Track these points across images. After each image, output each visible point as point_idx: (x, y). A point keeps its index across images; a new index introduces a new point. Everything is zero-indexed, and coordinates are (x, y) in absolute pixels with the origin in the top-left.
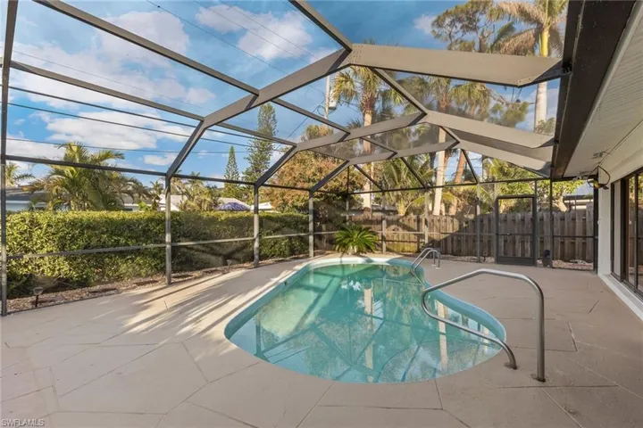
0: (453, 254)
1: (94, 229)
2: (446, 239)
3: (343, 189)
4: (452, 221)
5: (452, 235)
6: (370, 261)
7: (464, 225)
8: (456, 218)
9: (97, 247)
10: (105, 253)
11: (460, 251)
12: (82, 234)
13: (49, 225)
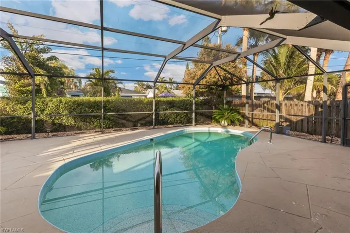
0: (308, 132)
1: (82, 105)
2: (302, 120)
3: (220, 83)
4: (308, 105)
5: (308, 117)
6: (228, 132)
7: (320, 109)
8: (312, 104)
9: (84, 113)
10: (87, 116)
11: (315, 130)
12: (77, 107)
13: (65, 103)
